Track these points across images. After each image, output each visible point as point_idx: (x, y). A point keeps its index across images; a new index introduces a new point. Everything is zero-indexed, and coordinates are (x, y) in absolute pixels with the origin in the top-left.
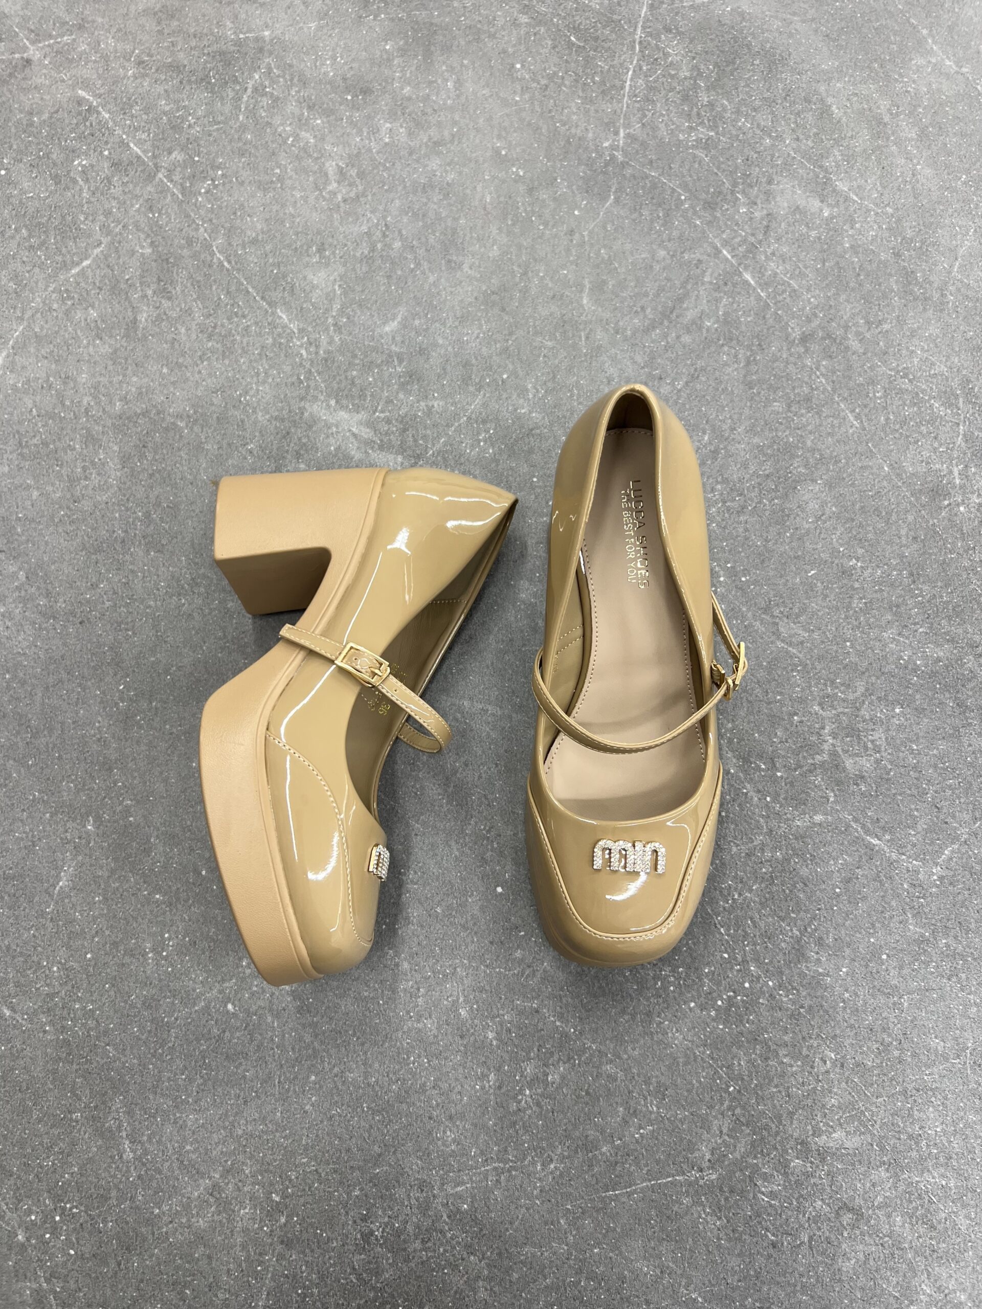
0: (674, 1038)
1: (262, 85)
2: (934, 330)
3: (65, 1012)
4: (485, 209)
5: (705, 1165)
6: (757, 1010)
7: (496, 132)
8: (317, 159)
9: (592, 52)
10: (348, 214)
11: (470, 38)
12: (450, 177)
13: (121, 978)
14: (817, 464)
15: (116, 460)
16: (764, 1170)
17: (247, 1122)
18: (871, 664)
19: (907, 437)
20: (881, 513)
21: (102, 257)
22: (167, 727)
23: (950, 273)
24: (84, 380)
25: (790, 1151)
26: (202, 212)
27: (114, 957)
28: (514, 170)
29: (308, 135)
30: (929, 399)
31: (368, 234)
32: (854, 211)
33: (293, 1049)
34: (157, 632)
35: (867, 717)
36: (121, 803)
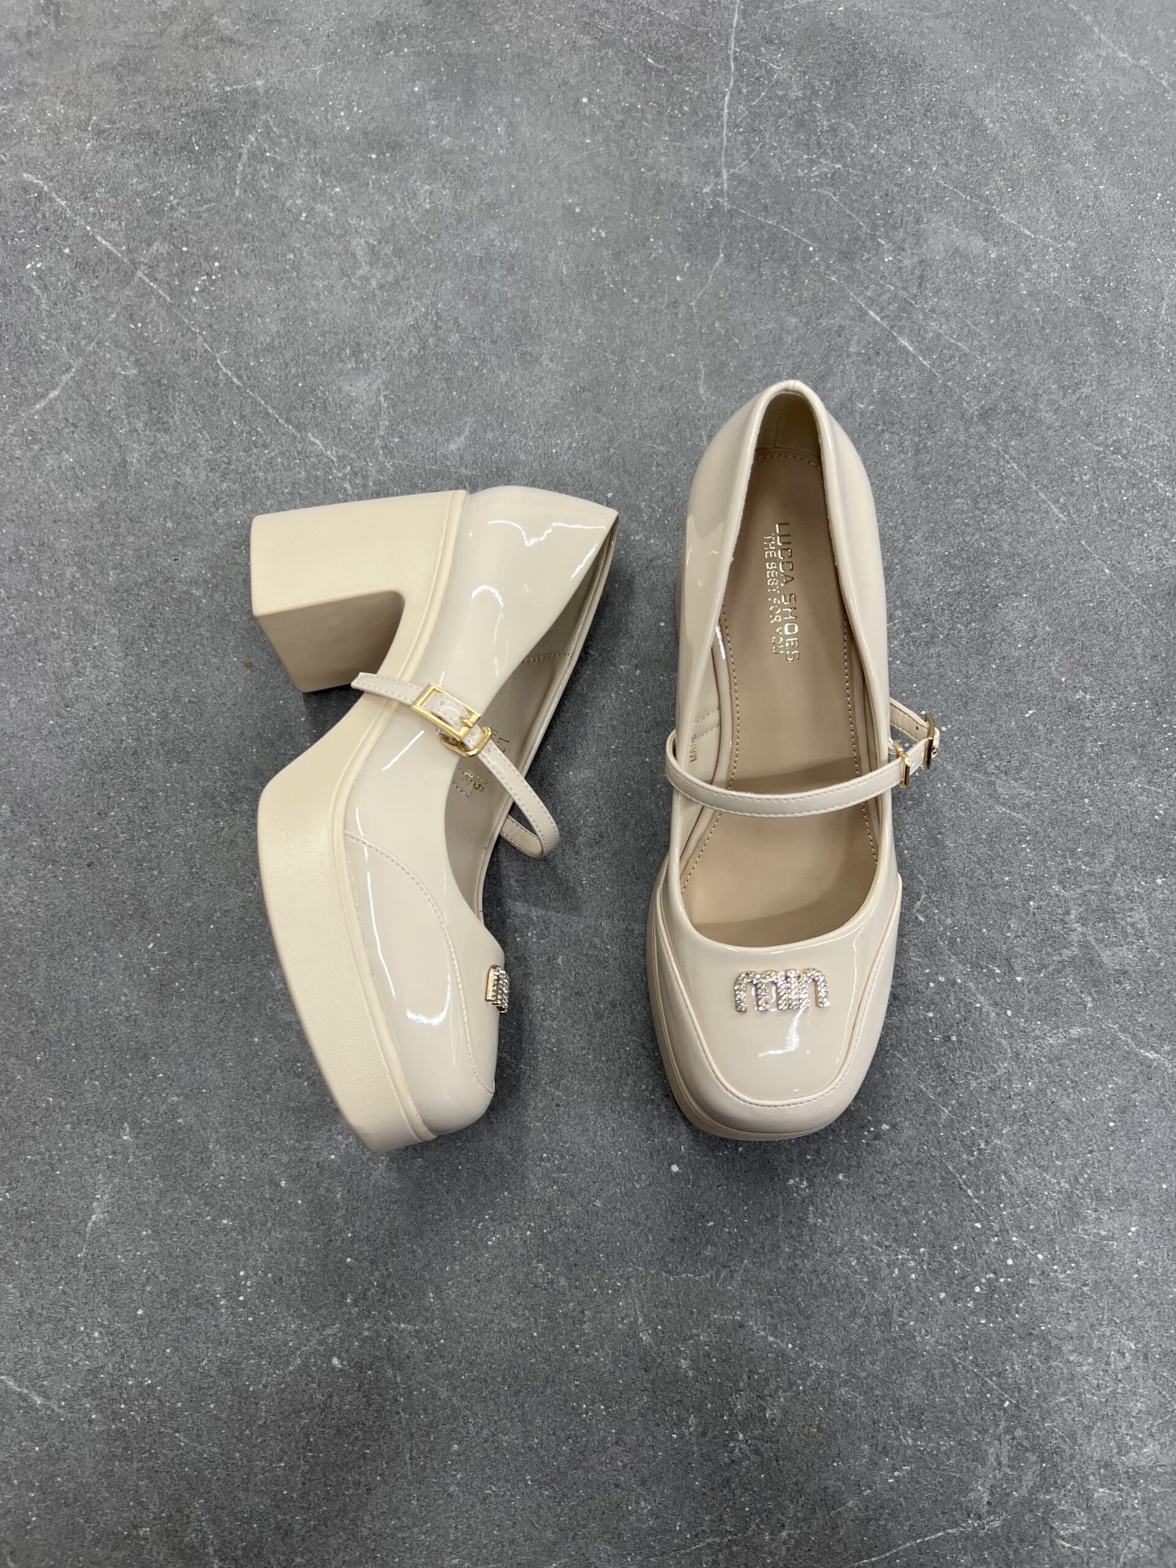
0: (924, 1343)
1: (260, 148)
2: (1146, 390)
3: (116, 1391)
4: (562, 284)
5: (984, 1510)
6: (1027, 1294)
7: (565, 185)
8: (341, 236)
9: (675, 76)
10: (387, 303)
11: (521, 69)
12: (514, 245)
13: (186, 1338)
14: (1019, 573)
15: (117, 647)
16: (1061, 1508)
17: (373, 1517)
18: (1118, 824)
19: (1129, 528)
20: (1108, 628)
21: (74, 385)
22: (217, 993)
23: (1156, 316)
24: (64, 546)
25: (1091, 1478)
26: (198, 316)
27: (174, 1310)
28: (594, 230)
29: (326, 208)
30: (1151, 478)
31: (416, 327)
32: (1028, 248)
33: (425, 1410)
34: (191, 867)
35: (1122, 895)
36: (164, 1102)
